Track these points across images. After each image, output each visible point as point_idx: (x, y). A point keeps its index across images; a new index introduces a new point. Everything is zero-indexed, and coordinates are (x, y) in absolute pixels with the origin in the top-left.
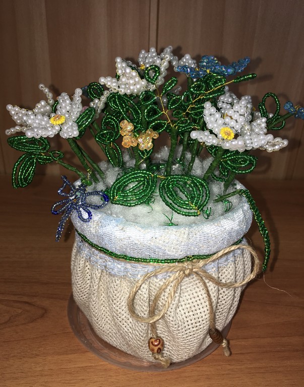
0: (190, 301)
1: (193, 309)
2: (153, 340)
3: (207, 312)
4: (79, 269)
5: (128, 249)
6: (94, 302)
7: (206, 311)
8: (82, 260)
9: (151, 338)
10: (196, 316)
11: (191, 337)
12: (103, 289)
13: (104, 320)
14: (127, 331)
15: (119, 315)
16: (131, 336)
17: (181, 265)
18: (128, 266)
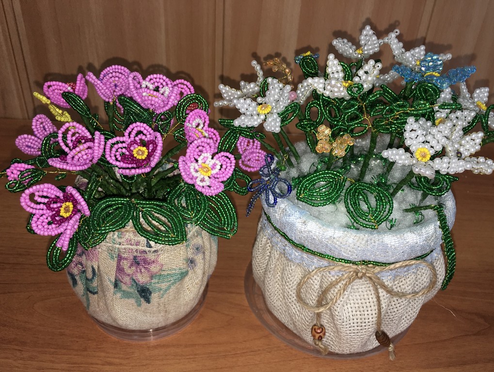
0: (360, 302)
1: (362, 309)
2: (316, 327)
3: (374, 316)
4: (260, 246)
5: (306, 241)
6: (269, 279)
7: (374, 314)
8: (265, 237)
9: (315, 325)
10: (363, 317)
11: (354, 334)
12: (279, 269)
13: (276, 296)
14: (295, 312)
15: (290, 297)
16: (297, 317)
17: (355, 267)
18: (305, 255)
